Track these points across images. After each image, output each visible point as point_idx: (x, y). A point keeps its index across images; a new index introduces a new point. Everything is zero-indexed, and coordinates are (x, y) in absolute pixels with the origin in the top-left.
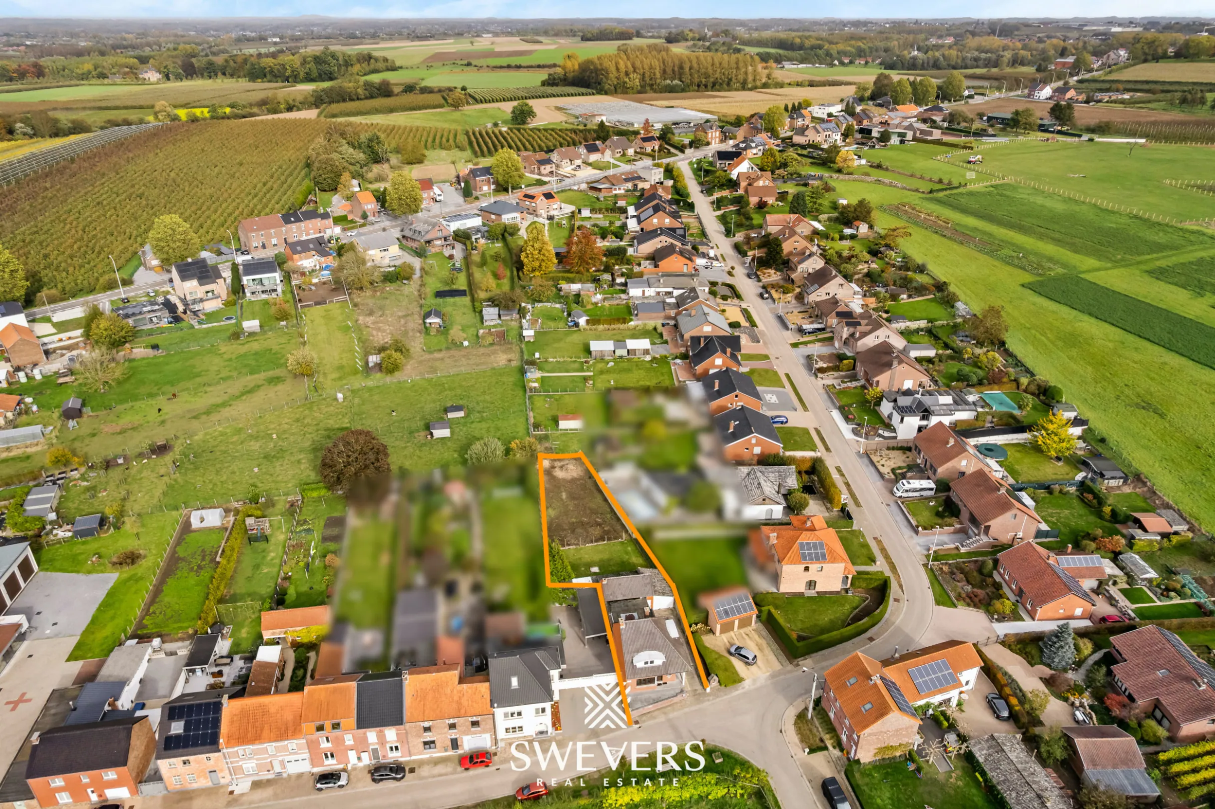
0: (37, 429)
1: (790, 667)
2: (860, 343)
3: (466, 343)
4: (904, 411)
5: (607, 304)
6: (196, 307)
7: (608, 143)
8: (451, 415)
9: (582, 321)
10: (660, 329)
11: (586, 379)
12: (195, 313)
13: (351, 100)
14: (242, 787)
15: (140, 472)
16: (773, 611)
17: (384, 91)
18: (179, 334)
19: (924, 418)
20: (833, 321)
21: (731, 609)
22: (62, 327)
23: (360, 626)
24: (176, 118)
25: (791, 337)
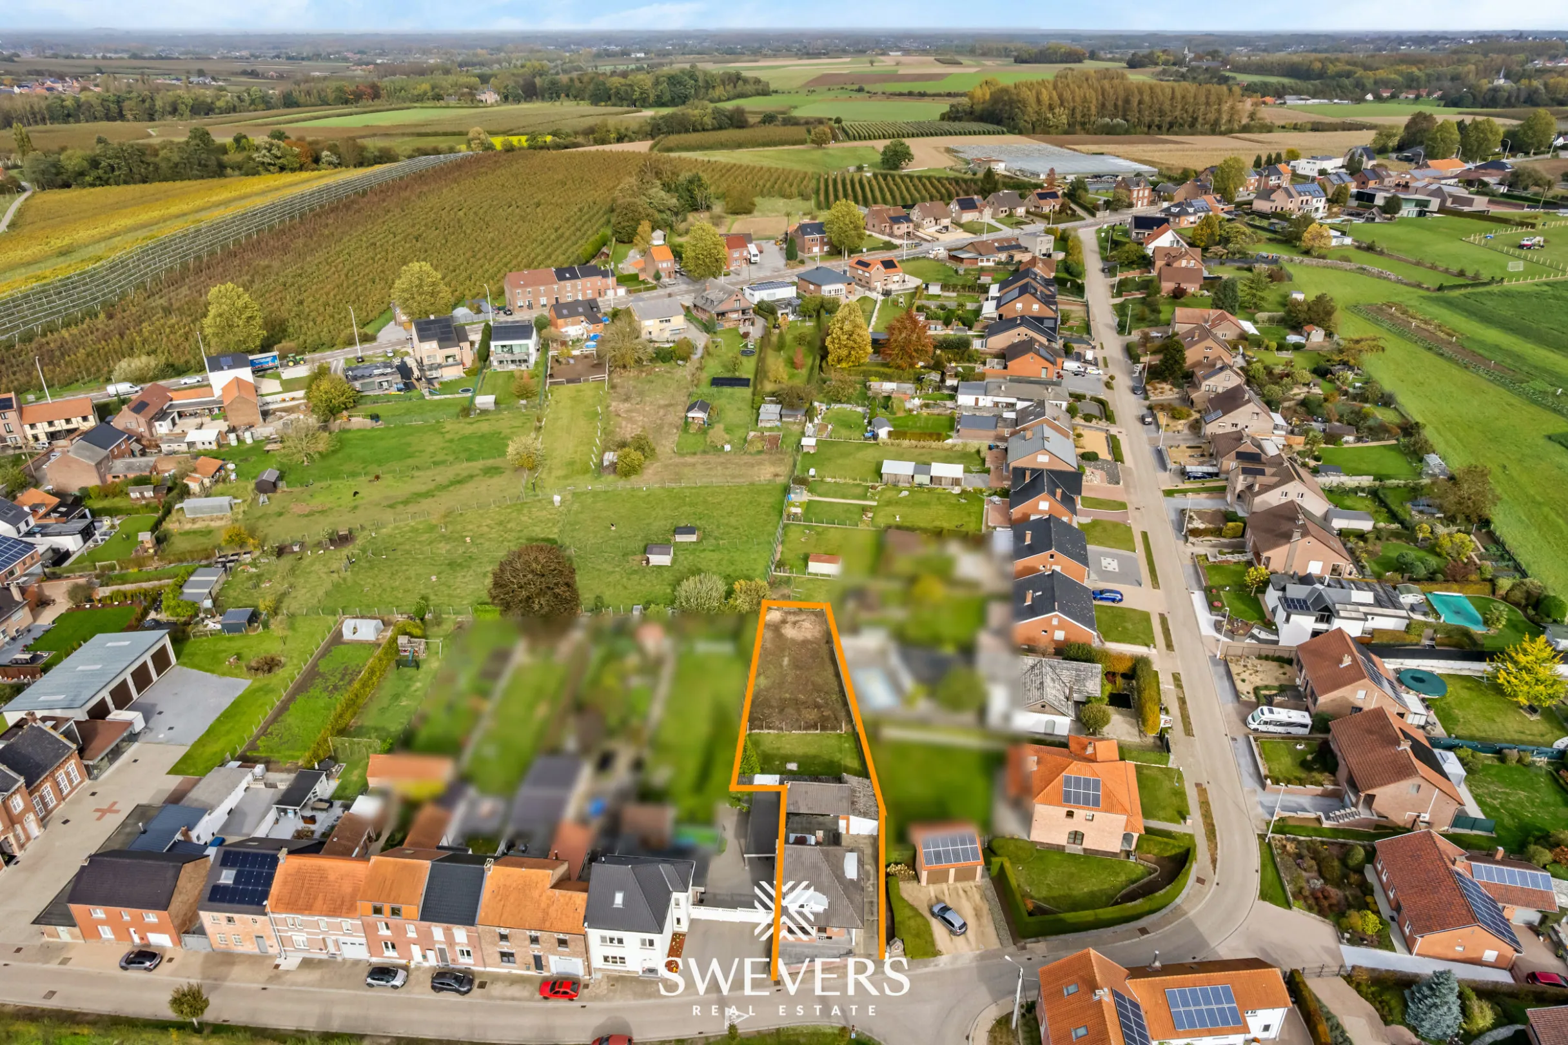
0: (225, 500)
1: (1012, 948)
2: (1258, 500)
3: (728, 448)
4: (1293, 606)
5: (925, 412)
6: (434, 374)
7: (991, 198)
8: (679, 538)
9: (883, 433)
10: (985, 452)
11: (864, 510)
12: (430, 381)
13: (695, 130)
14: (290, 962)
15: (312, 564)
16: (1007, 865)
17: (737, 120)
18: (407, 404)
19: (1321, 619)
20: (1230, 463)
21: (947, 852)
22: (288, 385)
23: (485, 791)
24: (490, 147)
25: (1167, 480)
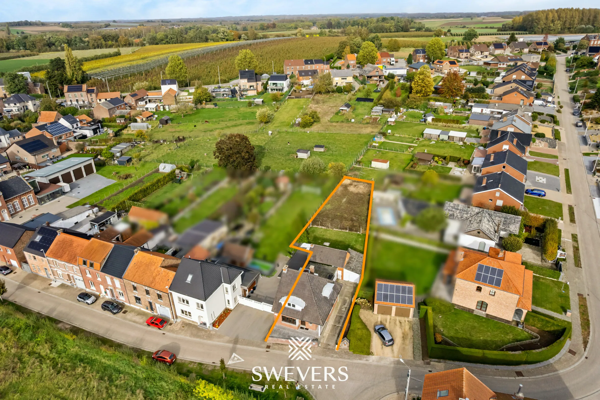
0: (145, 124)
1: (420, 362)
3: (353, 120)
5: (454, 114)
6: (245, 93)
7: (511, 44)
8: (316, 149)
9: (429, 119)
10: (480, 130)
11: (410, 147)
12: (242, 95)
13: (387, 32)
14: (55, 284)
15: (164, 147)
16: (431, 312)
17: (405, 29)
21: (392, 296)
22: (190, 94)
25: (586, 149)
